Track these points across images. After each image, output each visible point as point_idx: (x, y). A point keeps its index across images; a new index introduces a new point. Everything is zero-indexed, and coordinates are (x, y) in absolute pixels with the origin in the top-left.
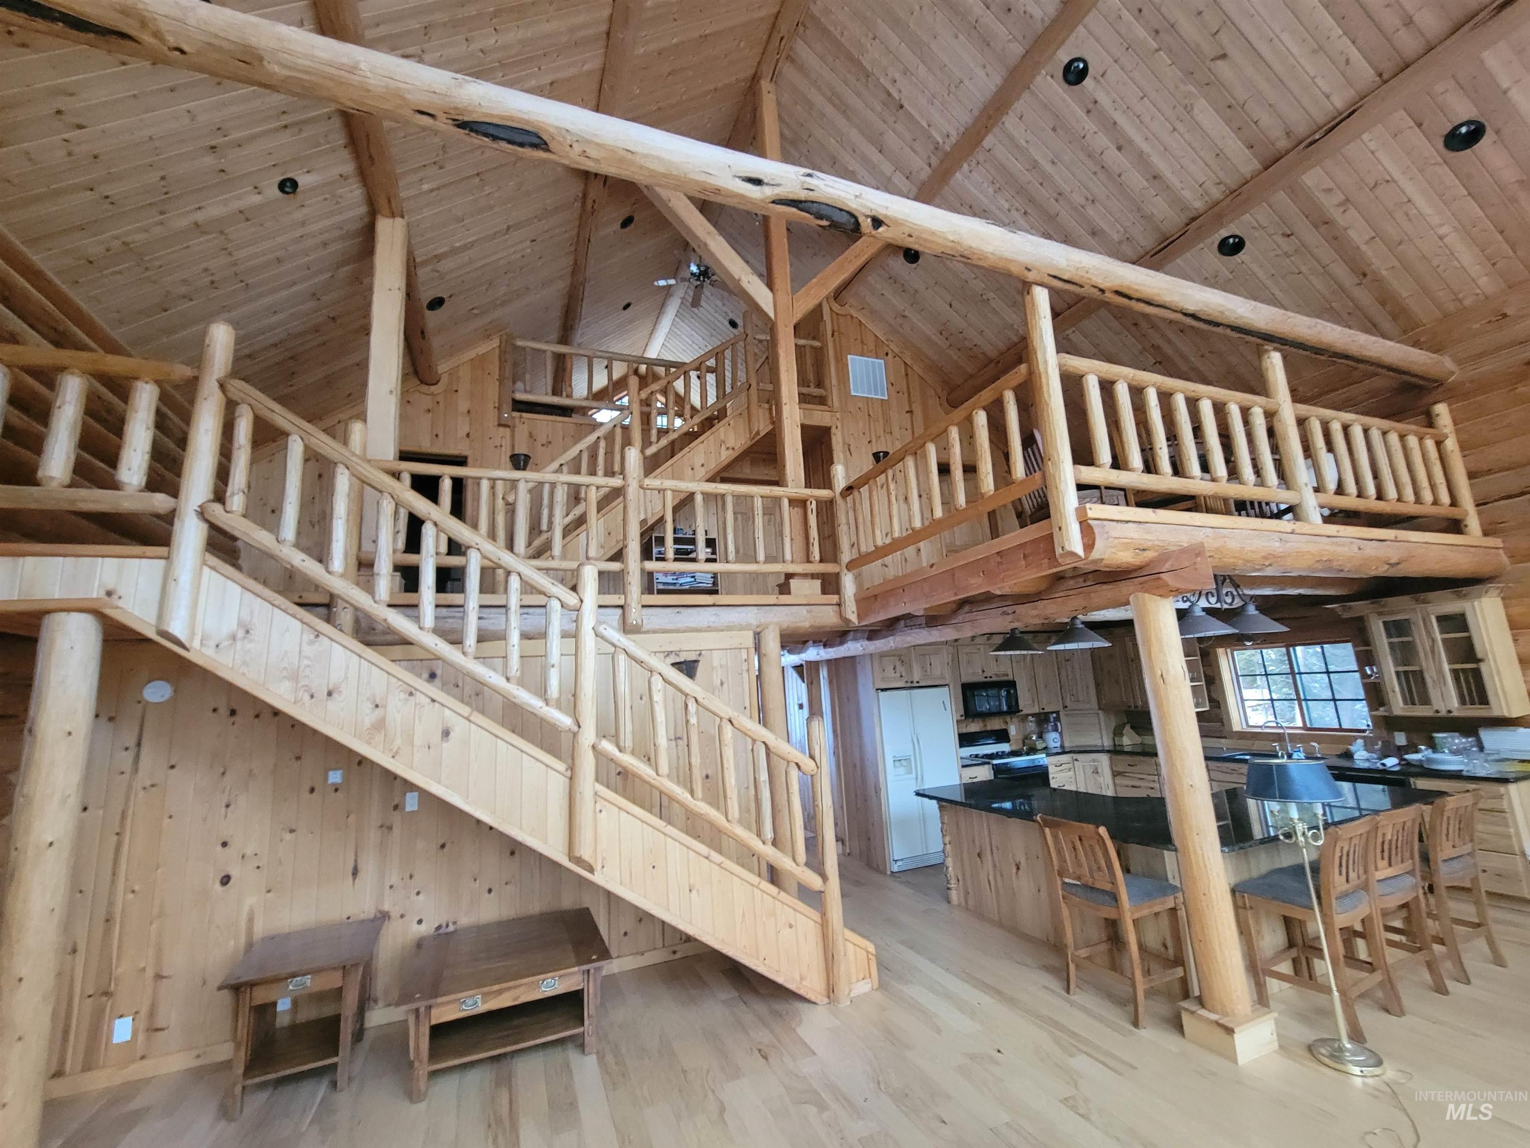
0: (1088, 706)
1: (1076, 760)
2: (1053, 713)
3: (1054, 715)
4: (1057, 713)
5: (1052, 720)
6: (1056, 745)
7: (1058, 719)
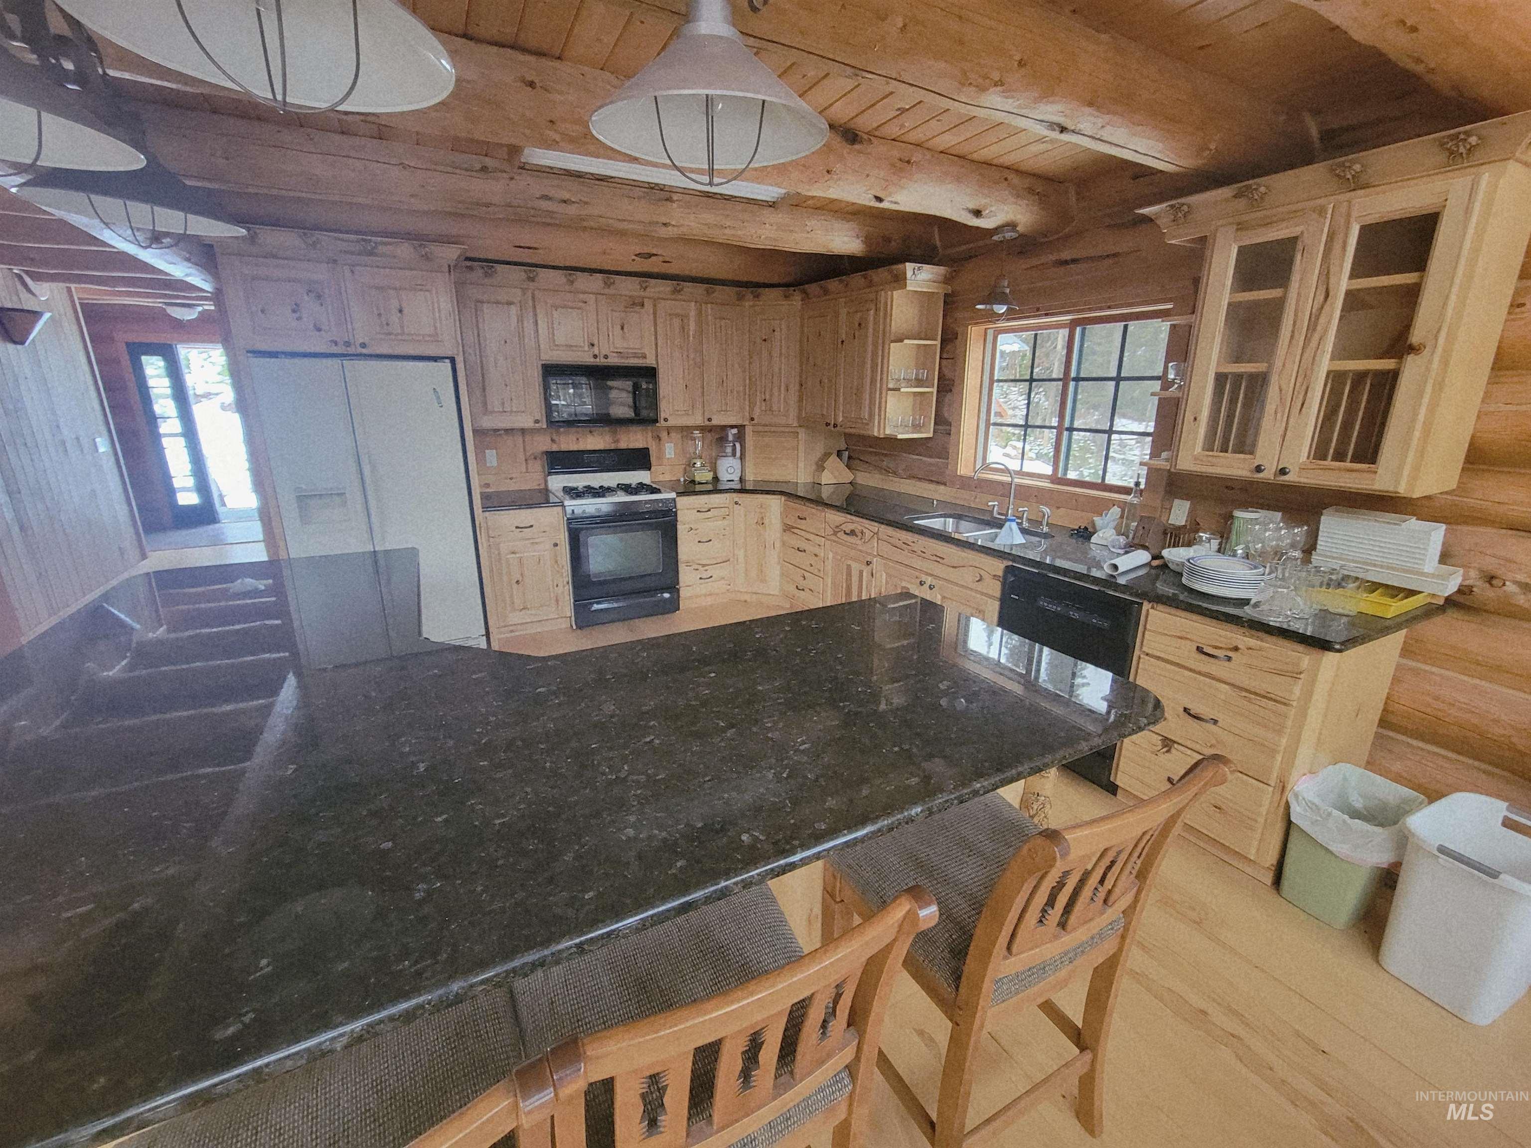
0: (783, 421)
1: (736, 503)
2: (732, 427)
3: (735, 431)
4: (741, 428)
5: (731, 438)
6: (730, 477)
7: (740, 437)
